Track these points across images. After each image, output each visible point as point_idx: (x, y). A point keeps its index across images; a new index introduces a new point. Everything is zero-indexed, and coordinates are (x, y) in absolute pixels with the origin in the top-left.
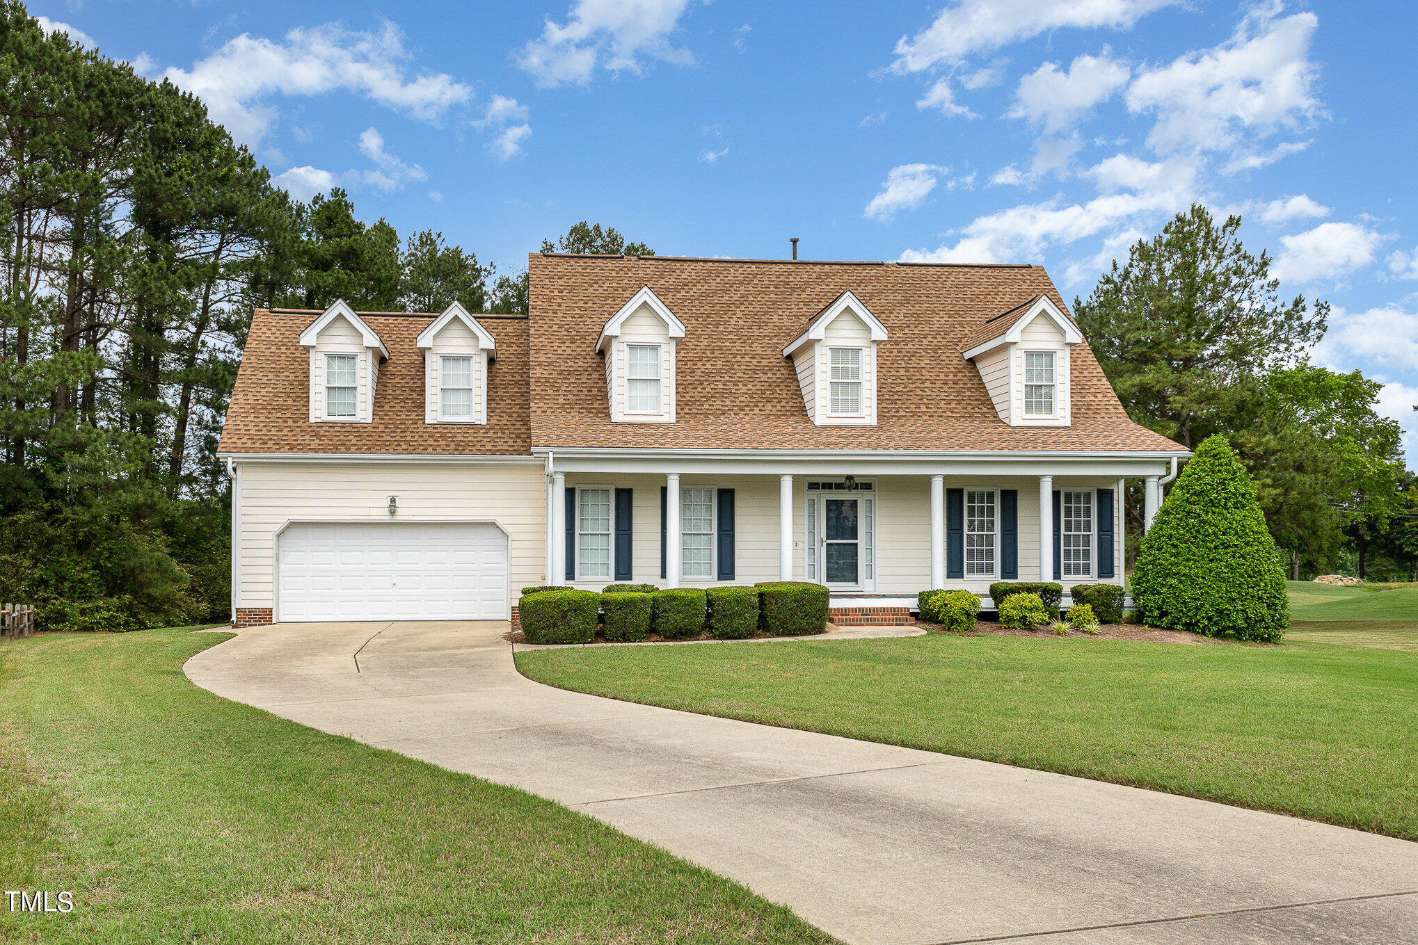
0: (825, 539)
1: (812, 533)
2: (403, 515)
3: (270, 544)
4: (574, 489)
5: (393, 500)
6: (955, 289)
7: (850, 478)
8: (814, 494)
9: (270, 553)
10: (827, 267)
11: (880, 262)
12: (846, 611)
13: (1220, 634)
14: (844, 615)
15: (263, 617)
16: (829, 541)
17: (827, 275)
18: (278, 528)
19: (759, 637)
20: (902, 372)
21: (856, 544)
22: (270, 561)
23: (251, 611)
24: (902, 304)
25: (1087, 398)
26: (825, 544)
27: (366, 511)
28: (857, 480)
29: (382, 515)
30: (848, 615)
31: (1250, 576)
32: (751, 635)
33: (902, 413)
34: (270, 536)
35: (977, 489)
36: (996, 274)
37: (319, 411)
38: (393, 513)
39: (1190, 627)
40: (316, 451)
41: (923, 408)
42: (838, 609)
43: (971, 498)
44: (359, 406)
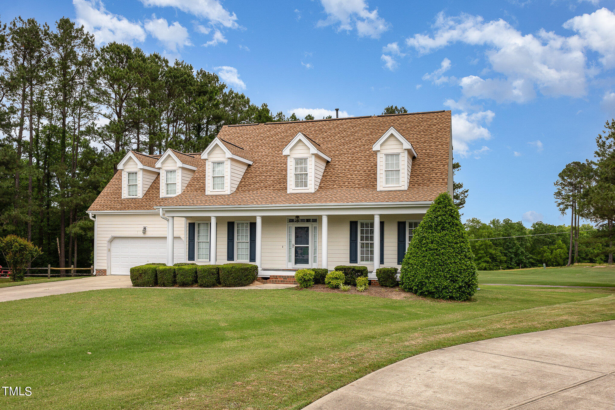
0: (294, 244)
1: (290, 242)
2: (148, 234)
3: (106, 245)
4: (195, 223)
5: (145, 228)
6: (399, 126)
7: (297, 217)
8: (291, 224)
9: (106, 248)
10: (344, 120)
11: (369, 116)
12: (276, 277)
13: (422, 294)
14: (276, 279)
15: (103, 273)
16: (296, 246)
17: (341, 124)
18: (108, 239)
19: (217, 286)
20: (348, 167)
21: (308, 247)
22: (106, 252)
23: (100, 270)
24: (368, 135)
25: (432, 175)
26: (294, 247)
27: (136, 233)
28: (300, 218)
29: (141, 234)
30: (278, 279)
31: (440, 265)
32: (214, 285)
33: (335, 186)
34: (106, 242)
35: (365, 221)
36: (424, 116)
37: (125, 195)
38: (144, 233)
39: (410, 290)
40: (118, 210)
41: (346, 183)
42: (273, 276)
43: (362, 225)
44: (138, 192)
